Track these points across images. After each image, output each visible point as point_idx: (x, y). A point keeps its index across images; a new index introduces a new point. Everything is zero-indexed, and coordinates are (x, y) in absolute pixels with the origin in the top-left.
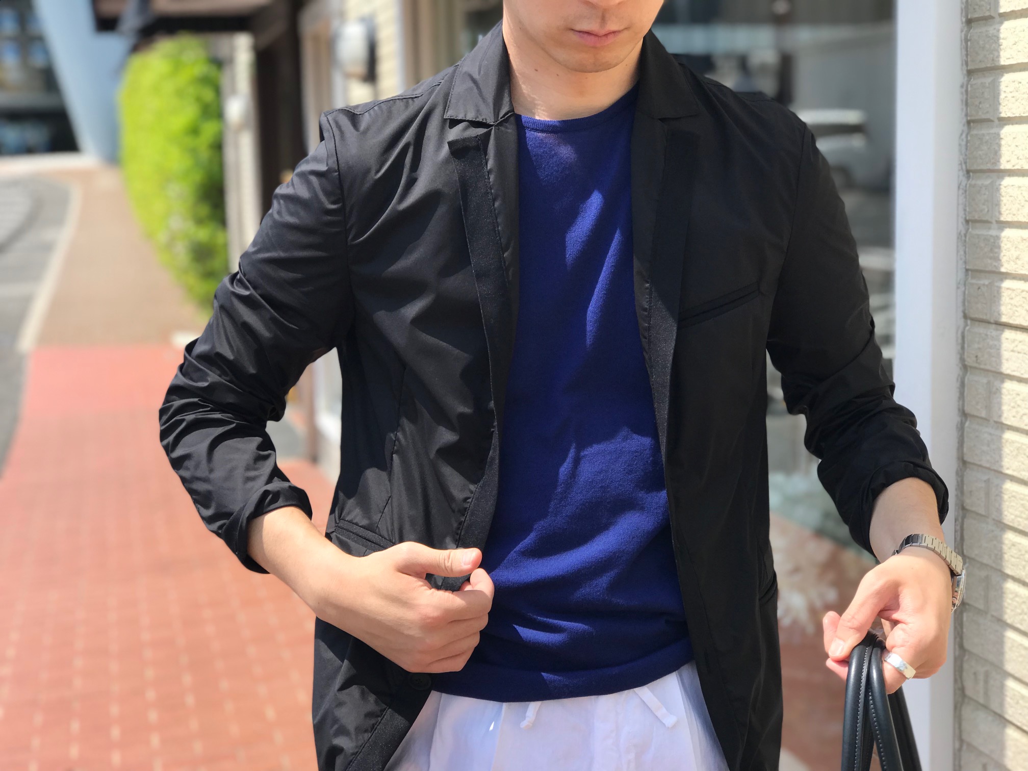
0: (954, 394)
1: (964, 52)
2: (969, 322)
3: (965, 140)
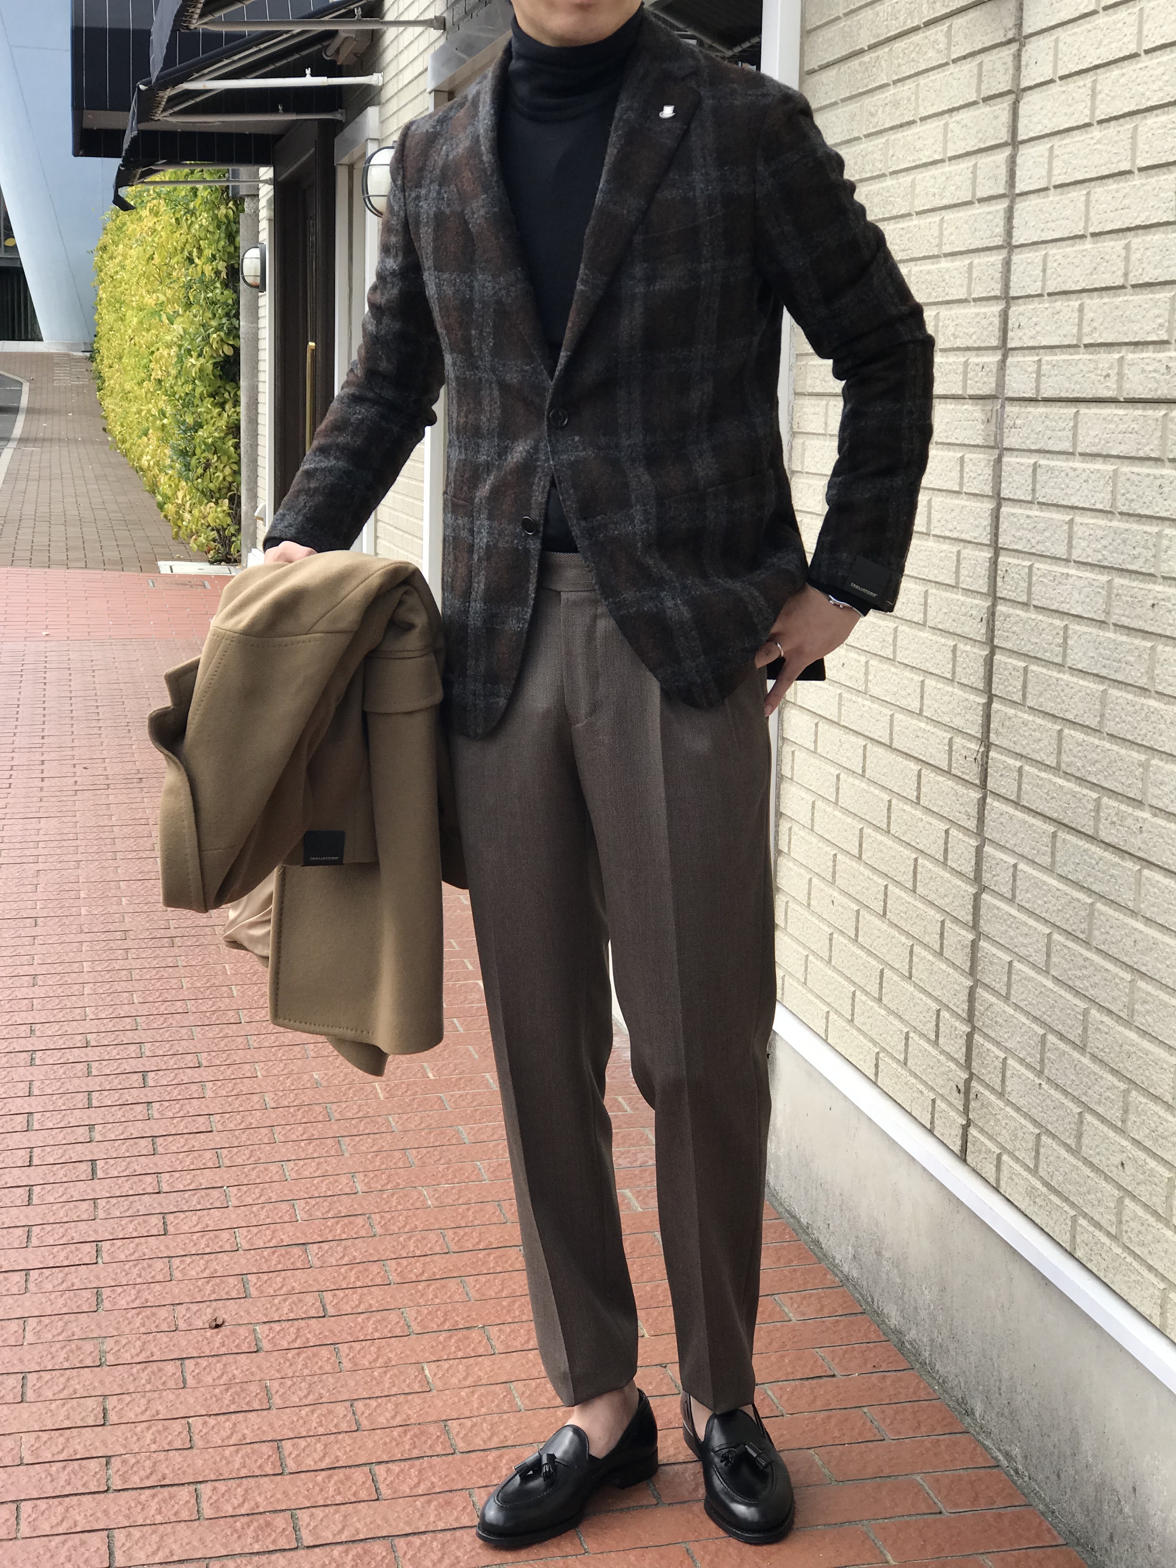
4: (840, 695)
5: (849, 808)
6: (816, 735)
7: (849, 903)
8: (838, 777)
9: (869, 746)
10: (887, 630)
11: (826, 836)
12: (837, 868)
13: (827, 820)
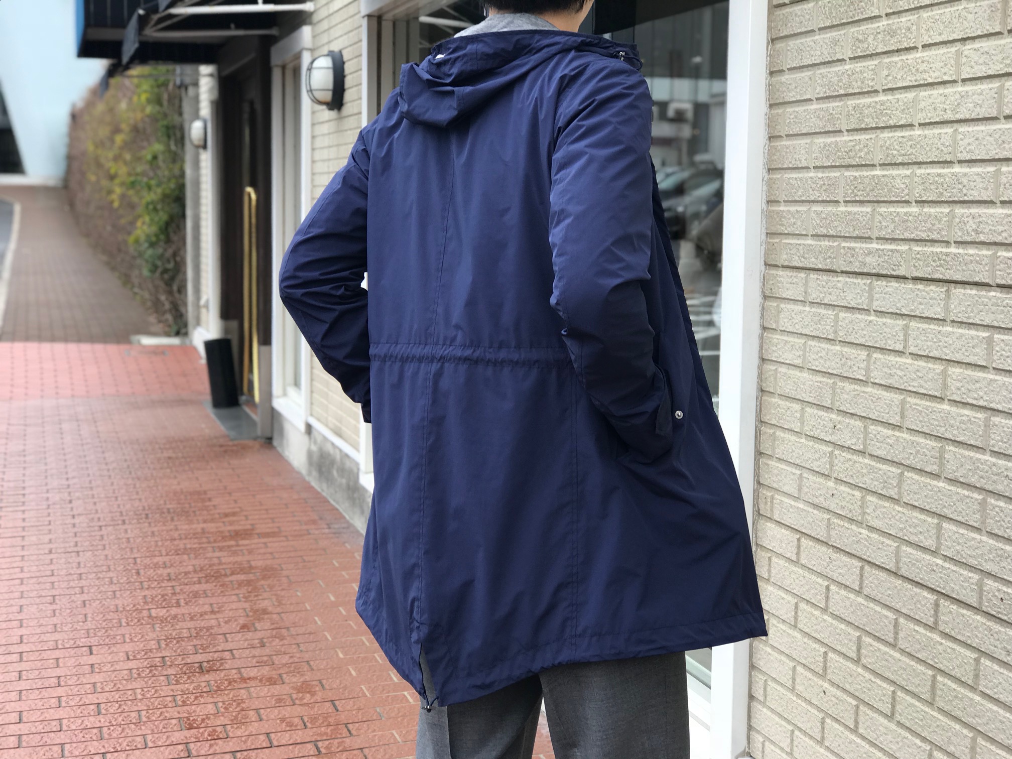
0: (758, 315)
2: (768, 267)
4: (829, 519)
5: (842, 616)
6: (799, 547)
7: (845, 697)
8: (828, 588)
9: (867, 568)
10: (889, 473)
11: (814, 635)
12: (828, 664)
13: (815, 622)
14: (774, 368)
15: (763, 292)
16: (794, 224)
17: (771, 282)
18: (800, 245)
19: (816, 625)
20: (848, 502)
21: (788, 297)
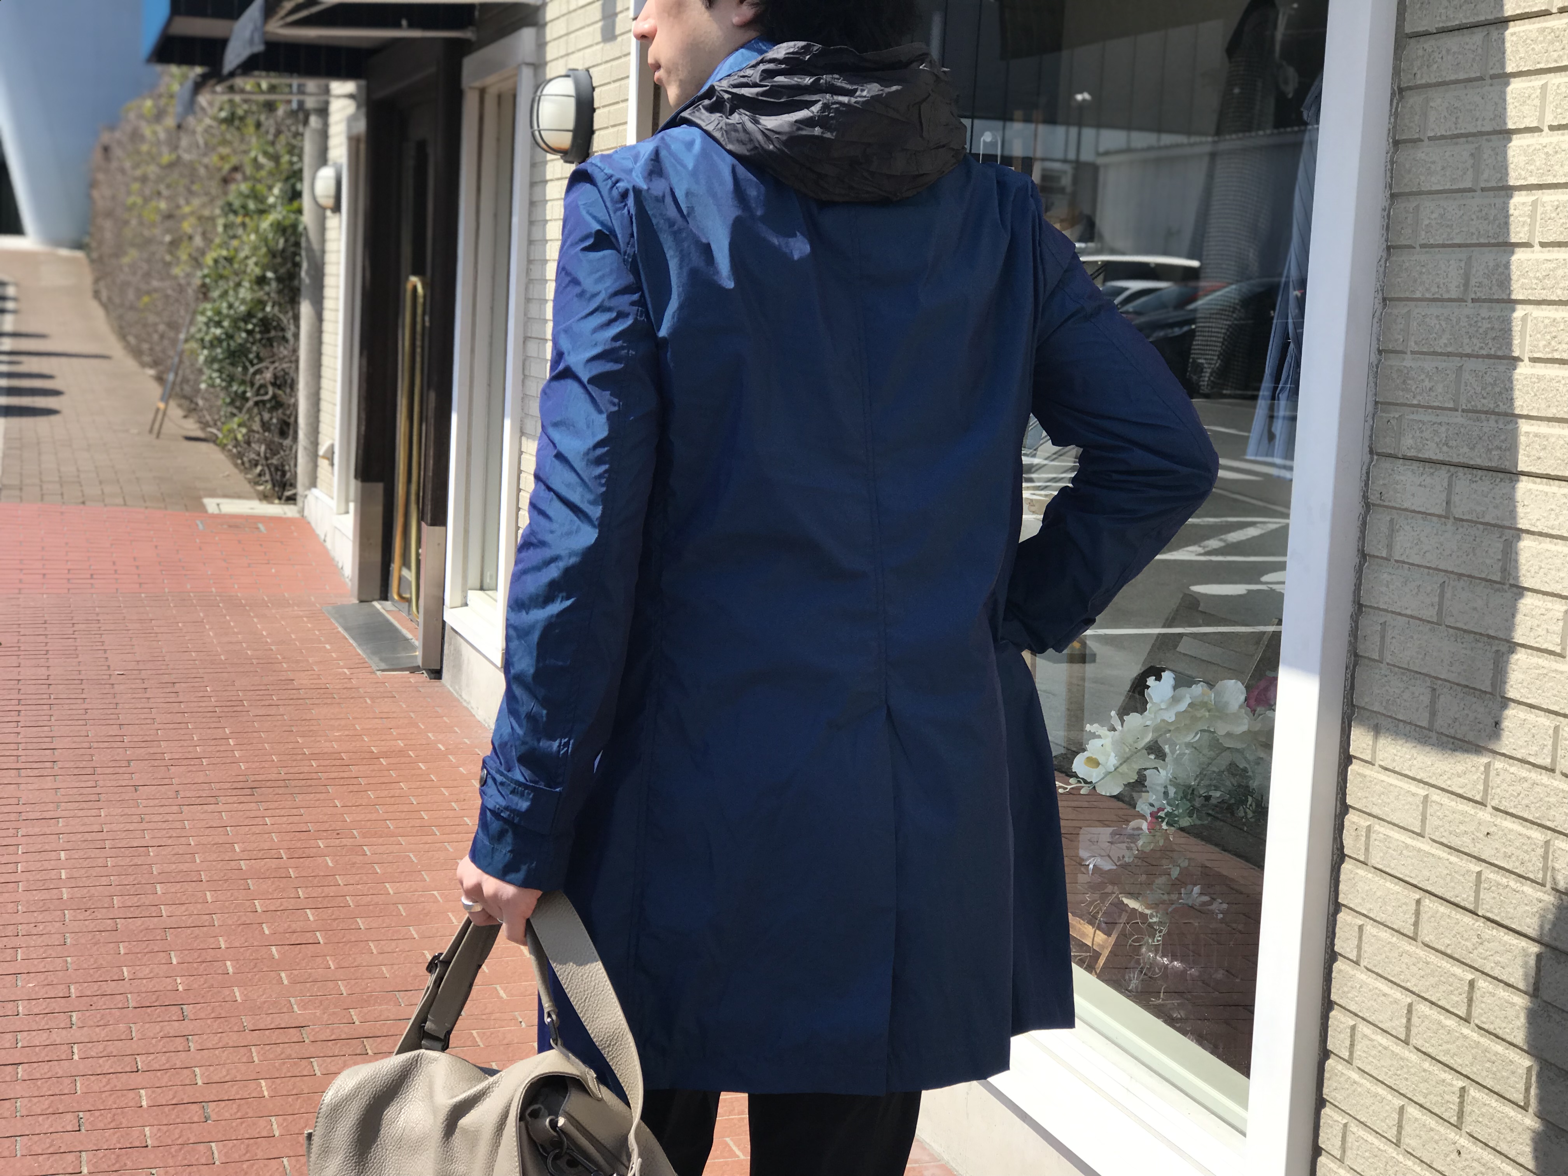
0: (1354, 533)
1: (1389, 174)
2: (1375, 457)
3: (1383, 266)
4: (1479, 874)
6: (1417, 913)
7: (1497, 1163)
8: (1472, 984)
11: (1441, 1058)
12: (1467, 1109)
13: (1446, 1038)
14: (1382, 621)
15: (1365, 497)
16: (1431, 389)
17: (1381, 482)
18: (1440, 424)
19: (1447, 1042)
20: (1517, 848)
21: (1413, 508)
